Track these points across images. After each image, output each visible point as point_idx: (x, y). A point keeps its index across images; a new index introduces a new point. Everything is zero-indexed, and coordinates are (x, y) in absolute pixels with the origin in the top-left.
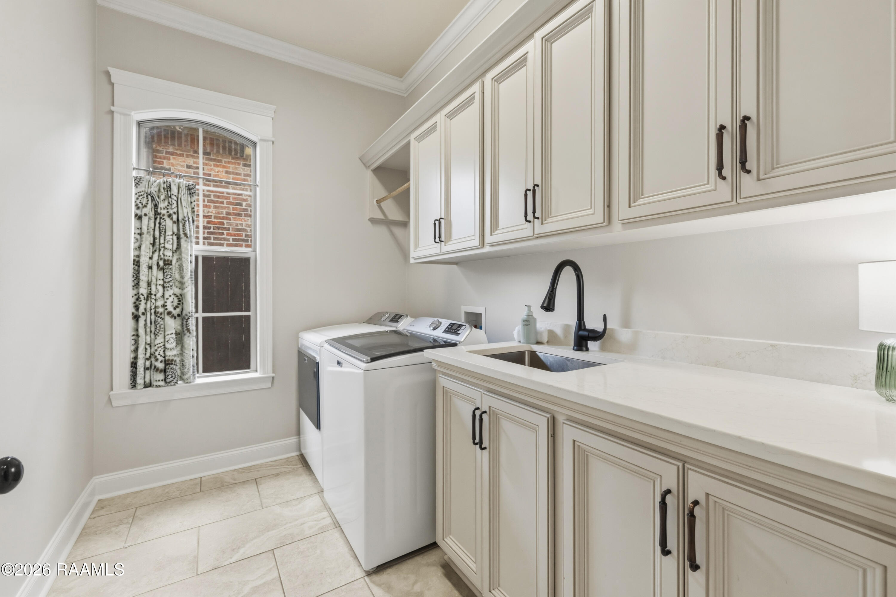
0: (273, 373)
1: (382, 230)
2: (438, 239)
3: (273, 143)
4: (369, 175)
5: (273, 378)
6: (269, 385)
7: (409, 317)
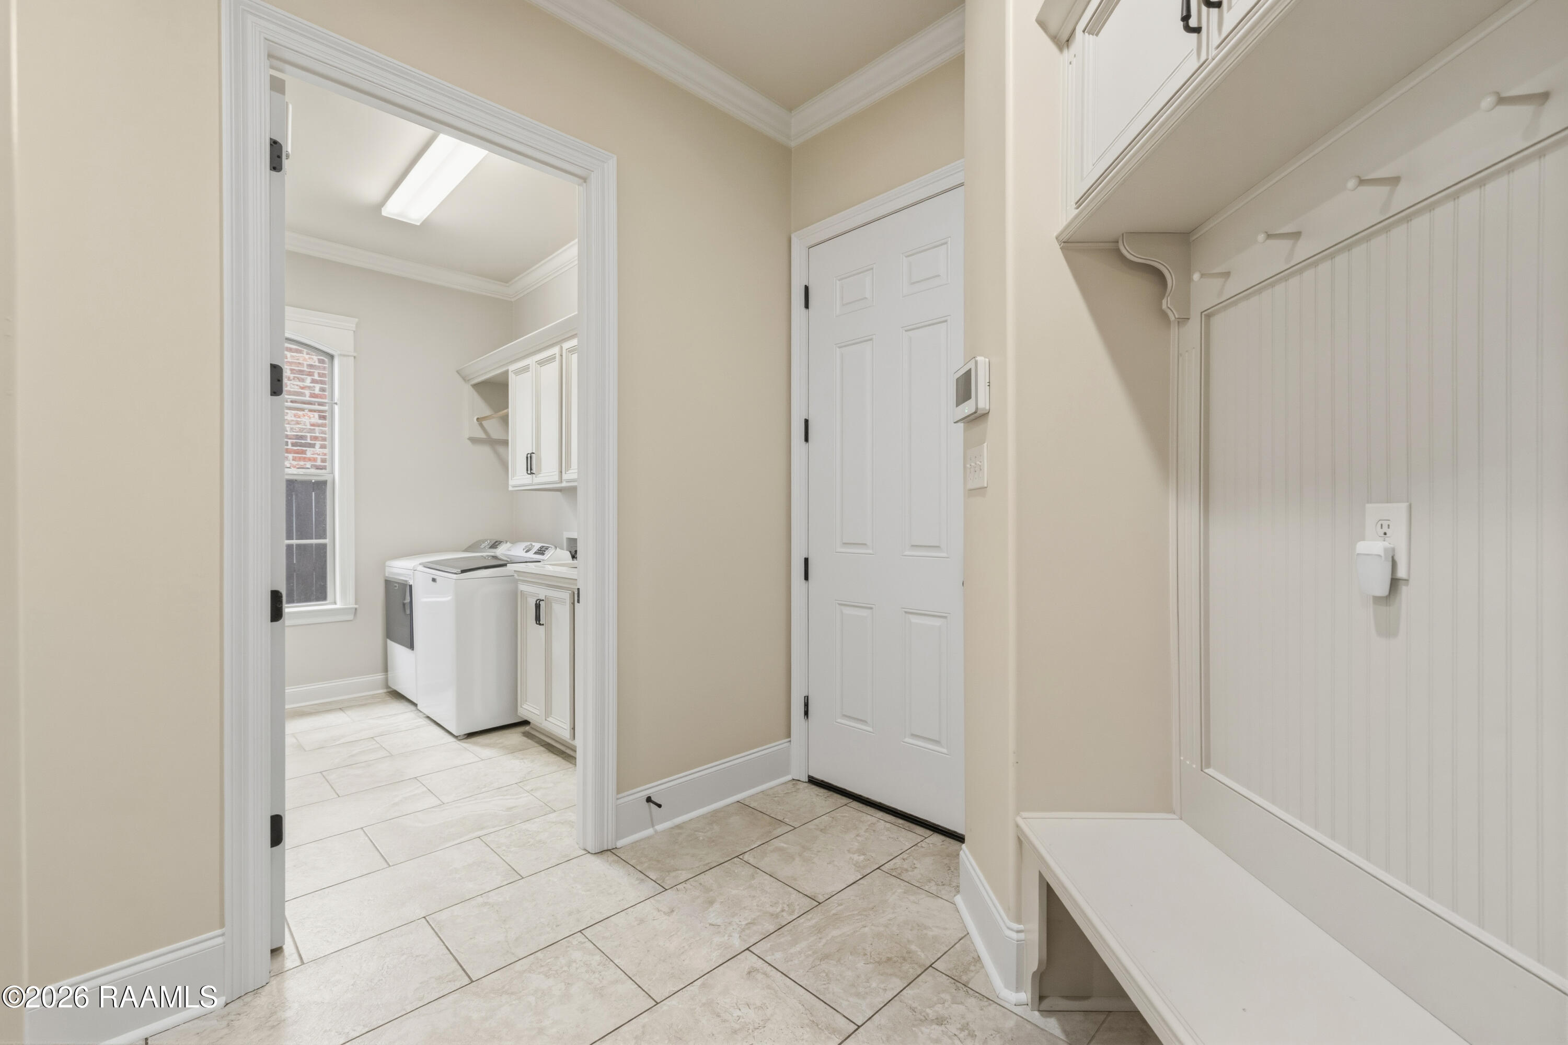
0: (356, 604)
1: (486, 450)
2: (530, 470)
3: (355, 357)
4: (467, 391)
5: (356, 609)
6: (351, 617)
7: (508, 543)
